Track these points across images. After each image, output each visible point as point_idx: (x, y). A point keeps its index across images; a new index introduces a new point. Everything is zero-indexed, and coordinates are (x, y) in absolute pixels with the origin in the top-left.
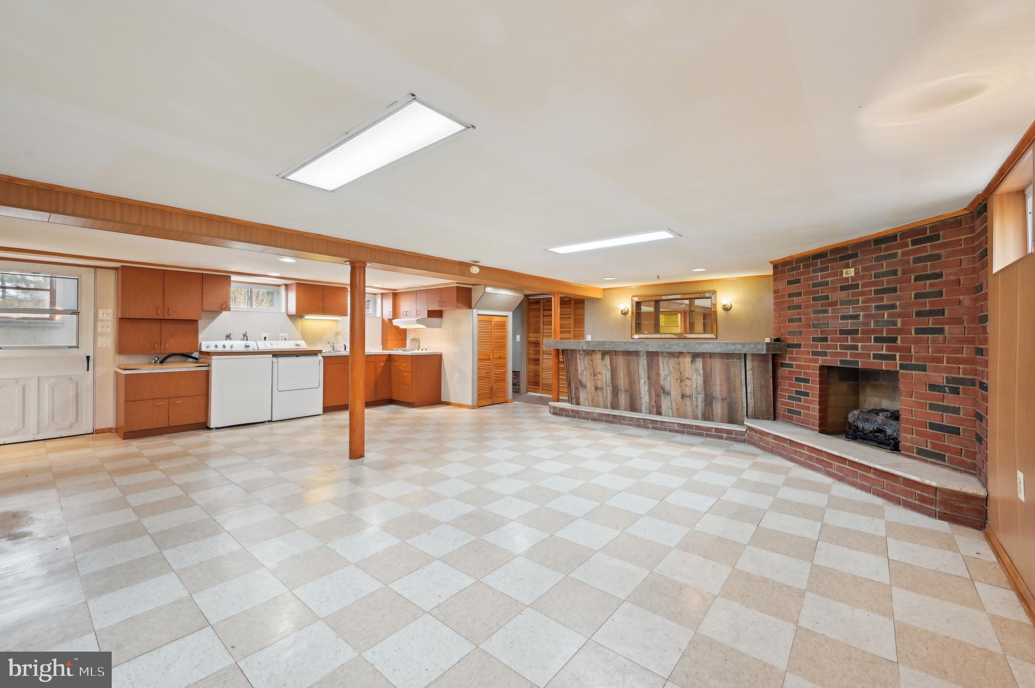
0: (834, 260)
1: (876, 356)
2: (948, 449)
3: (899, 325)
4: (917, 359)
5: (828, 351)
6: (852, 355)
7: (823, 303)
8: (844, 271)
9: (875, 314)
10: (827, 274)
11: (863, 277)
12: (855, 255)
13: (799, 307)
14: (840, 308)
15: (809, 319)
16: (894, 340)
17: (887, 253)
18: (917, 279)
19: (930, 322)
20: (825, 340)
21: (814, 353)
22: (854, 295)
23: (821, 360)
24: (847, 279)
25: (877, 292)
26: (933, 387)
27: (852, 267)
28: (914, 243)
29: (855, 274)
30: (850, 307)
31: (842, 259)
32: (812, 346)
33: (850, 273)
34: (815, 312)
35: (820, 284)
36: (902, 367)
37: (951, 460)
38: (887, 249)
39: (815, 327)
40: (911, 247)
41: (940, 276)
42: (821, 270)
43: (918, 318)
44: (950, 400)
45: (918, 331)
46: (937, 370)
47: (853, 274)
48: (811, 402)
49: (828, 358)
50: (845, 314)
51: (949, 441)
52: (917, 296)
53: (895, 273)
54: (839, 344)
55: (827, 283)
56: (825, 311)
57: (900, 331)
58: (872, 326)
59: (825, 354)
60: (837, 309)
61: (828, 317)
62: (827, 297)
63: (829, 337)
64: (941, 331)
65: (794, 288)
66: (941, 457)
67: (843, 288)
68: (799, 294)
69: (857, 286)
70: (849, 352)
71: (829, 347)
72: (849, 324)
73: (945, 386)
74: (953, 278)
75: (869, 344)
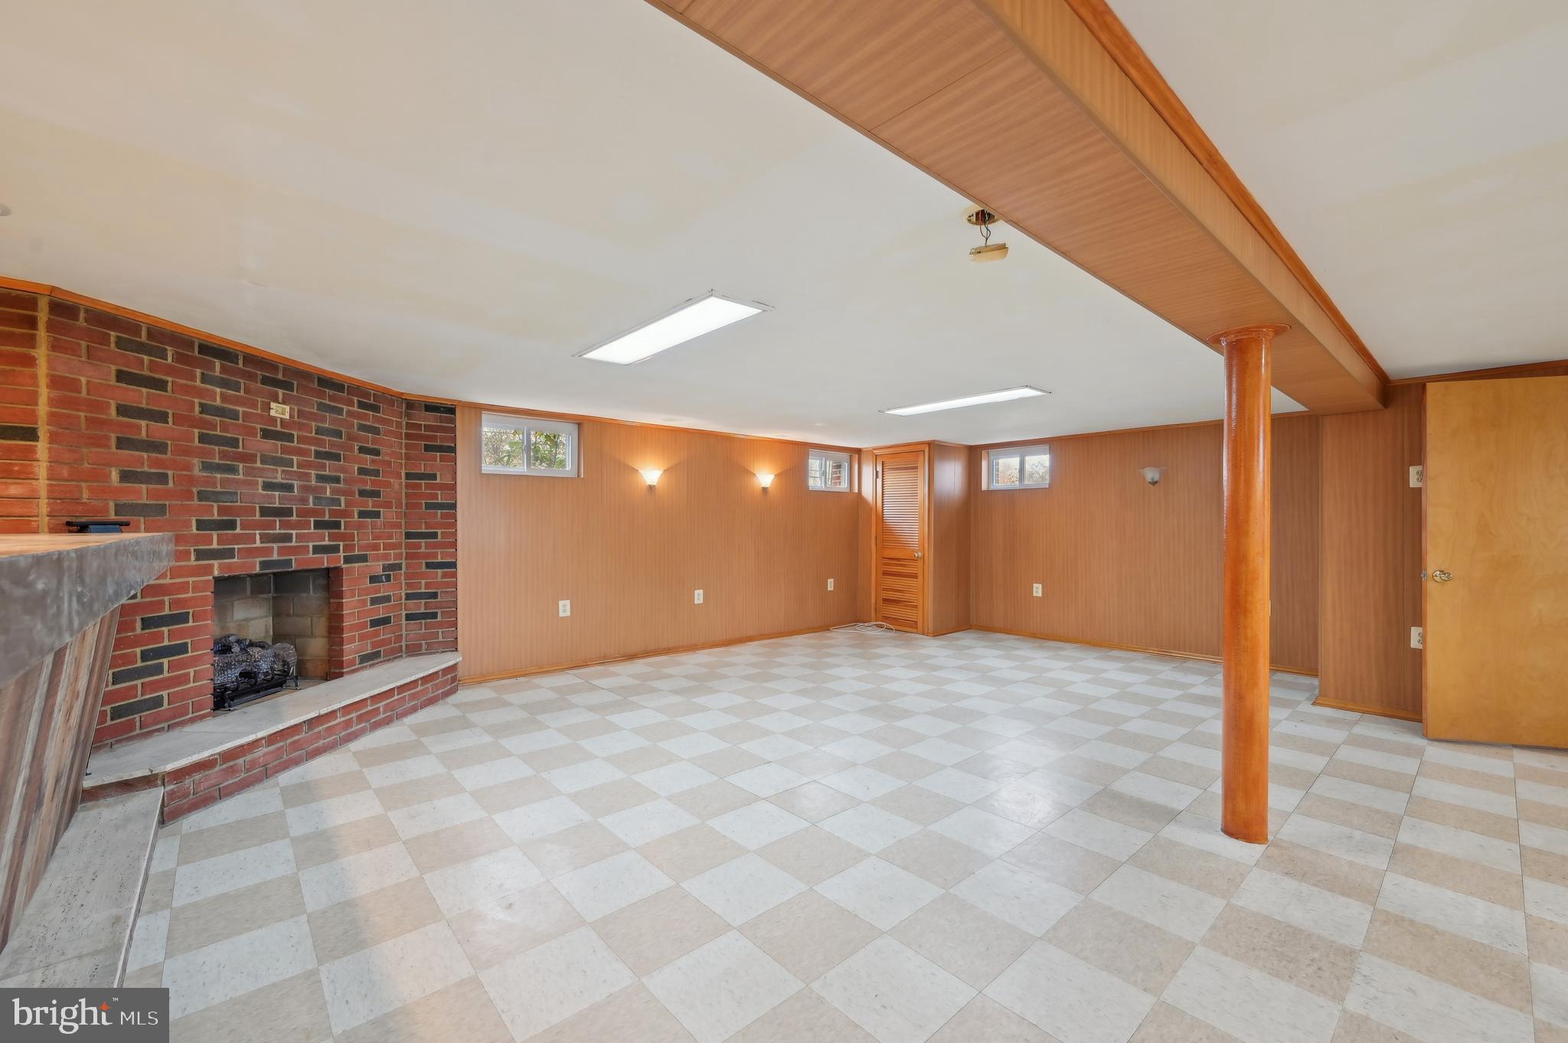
0: (251, 377)
1: (317, 549)
2: (383, 643)
3: (343, 504)
4: (361, 548)
5: (236, 547)
6: (281, 551)
7: (227, 451)
8: (273, 405)
9: (316, 487)
10: (236, 395)
11: (301, 427)
12: (286, 386)
13: (158, 447)
14: (264, 469)
15: (191, 480)
16: (337, 525)
17: (332, 404)
18: (362, 450)
19: (370, 504)
20: (231, 525)
21: (201, 555)
22: (284, 450)
23: (217, 568)
24: (274, 419)
25: (318, 454)
26: (374, 579)
27: (284, 403)
28: (361, 405)
29: (290, 417)
30: (280, 469)
31: (266, 381)
32: (197, 540)
33: (280, 411)
34: (206, 467)
35: (220, 412)
36: (347, 560)
37: (387, 653)
38: (331, 398)
39: (207, 499)
40: (356, 409)
41: (377, 453)
42: (224, 384)
43: (361, 498)
44: (384, 589)
45: (362, 514)
46: (378, 558)
47: (287, 416)
48: (195, 661)
49: (236, 560)
50: (270, 480)
51: (384, 633)
52: (362, 471)
53: (339, 434)
54: (257, 532)
55: (234, 415)
56: (232, 470)
57: (345, 514)
58: (311, 505)
59: (230, 553)
60: (254, 468)
61: (237, 482)
62: (234, 442)
63: (238, 519)
64: (377, 515)
65: (141, 396)
66: (376, 655)
67: (267, 434)
68: (162, 417)
69: (289, 438)
70: (275, 546)
71: (238, 539)
72: (276, 499)
73: (382, 575)
74: (387, 458)
75: (307, 531)
